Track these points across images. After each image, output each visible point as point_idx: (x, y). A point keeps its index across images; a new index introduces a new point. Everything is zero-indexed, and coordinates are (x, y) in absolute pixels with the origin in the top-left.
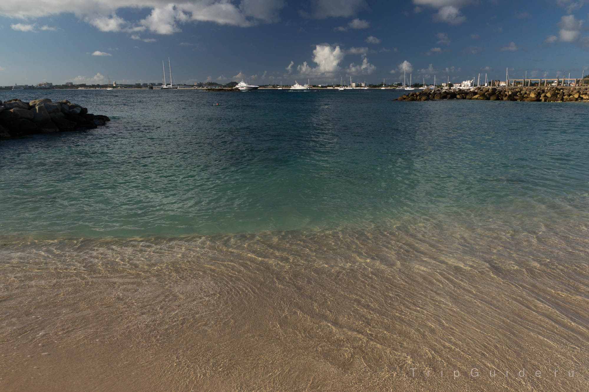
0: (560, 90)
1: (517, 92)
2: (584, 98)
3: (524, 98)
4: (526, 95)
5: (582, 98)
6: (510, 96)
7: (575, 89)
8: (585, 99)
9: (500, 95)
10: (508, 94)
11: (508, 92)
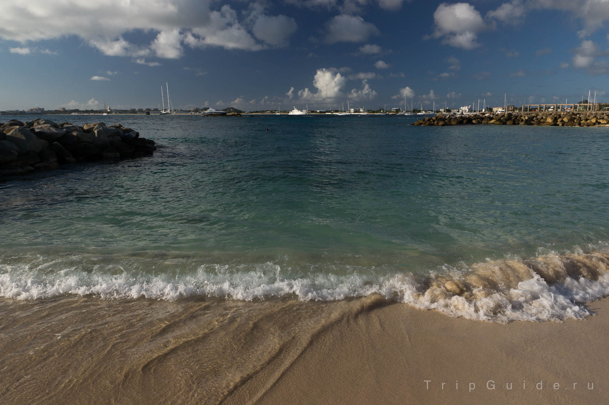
0: (576, 115)
1: (534, 117)
2: (602, 122)
3: (541, 123)
4: (542, 120)
5: (600, 123)
6: (526, 121)
7: (592, 114)
8: (603, 124)
9: (516, 120)
10: (524, 119)
11: (525, 117)
